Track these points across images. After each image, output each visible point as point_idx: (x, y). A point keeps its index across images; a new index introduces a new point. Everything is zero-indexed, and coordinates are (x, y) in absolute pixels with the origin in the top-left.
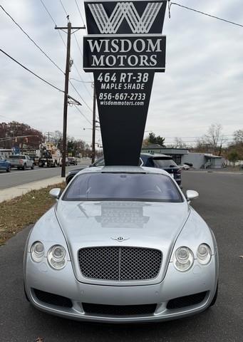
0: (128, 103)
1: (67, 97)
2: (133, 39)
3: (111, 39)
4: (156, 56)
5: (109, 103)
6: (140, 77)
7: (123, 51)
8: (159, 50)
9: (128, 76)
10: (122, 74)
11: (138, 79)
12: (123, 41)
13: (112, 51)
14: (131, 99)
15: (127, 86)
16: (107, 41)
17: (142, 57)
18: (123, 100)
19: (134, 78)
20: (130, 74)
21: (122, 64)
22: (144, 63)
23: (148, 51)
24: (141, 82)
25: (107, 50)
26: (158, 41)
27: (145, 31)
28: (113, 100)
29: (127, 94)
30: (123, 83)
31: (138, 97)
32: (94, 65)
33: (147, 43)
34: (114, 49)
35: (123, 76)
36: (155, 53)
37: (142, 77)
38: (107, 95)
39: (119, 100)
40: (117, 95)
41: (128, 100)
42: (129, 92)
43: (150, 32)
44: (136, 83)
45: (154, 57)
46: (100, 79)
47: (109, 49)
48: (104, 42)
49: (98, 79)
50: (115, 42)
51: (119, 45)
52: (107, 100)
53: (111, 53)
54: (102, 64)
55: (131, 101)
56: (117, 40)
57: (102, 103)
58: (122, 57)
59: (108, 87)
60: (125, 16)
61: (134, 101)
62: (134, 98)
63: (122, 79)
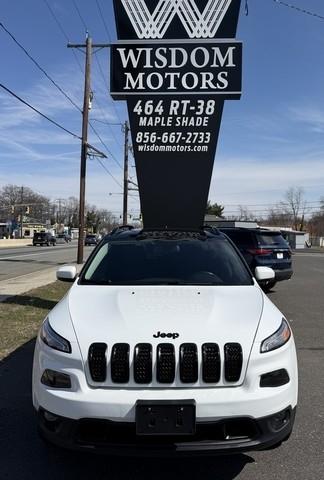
0: (182, 149)
1: (85, 147)
2: (189, 48)
3: (155, 47)
4: (226, 73)
5: (153, 148)
6: (201, 107)
7: (173, 65)
8: (231, 64)
9: (181, 105)
10: (173, 102)
11: (199, 110)
12: (173, 50)
13: (157, 66)
14: (188, 141)
15: (181, 121)
16: (148, 51)
17: (204, 75)
18: (175, 144)
19: (192, 108)
20: (186, 102)
21: (172, 87)
22: (207, 85)
23: (215, 65)
24: (204, 115)
25: (148, 65)
26: (230, 50)
27: (208, 34)
28: (159, 143)
29: (180, 134)
30: (174, 117)
31: (198, 139)
32: (127, 87)
33: (212, 53)
34: (160, 63)
35: (175, 105)
36: (224, 68)
37: (205, 107)
38: (149, 136)
39: (168, 143)
40: (165, 135)
41: (182, 143)
42: (185, 130)
43: (216, 36)
44: (196, 117)
45: (223, 76)
46: (138, 110)
47: (152, 63)
48: (144, 53)
49: (135, 110)
50: (161, 52)
51: (168, 56)
52: (149, 144)
53: (155, 69)
54: (141, 87)
55: (188, 145)
56: (165, 49)
57: (141, 148)
58: (172, 75)
59: (150, 123)
60: (176, 10)
61: (192, 145)
62: (192, 139)
63: (173, 109)
